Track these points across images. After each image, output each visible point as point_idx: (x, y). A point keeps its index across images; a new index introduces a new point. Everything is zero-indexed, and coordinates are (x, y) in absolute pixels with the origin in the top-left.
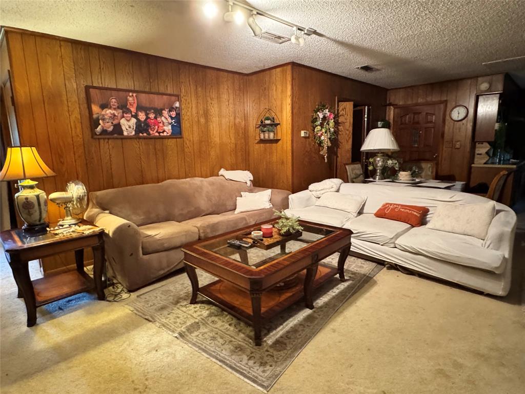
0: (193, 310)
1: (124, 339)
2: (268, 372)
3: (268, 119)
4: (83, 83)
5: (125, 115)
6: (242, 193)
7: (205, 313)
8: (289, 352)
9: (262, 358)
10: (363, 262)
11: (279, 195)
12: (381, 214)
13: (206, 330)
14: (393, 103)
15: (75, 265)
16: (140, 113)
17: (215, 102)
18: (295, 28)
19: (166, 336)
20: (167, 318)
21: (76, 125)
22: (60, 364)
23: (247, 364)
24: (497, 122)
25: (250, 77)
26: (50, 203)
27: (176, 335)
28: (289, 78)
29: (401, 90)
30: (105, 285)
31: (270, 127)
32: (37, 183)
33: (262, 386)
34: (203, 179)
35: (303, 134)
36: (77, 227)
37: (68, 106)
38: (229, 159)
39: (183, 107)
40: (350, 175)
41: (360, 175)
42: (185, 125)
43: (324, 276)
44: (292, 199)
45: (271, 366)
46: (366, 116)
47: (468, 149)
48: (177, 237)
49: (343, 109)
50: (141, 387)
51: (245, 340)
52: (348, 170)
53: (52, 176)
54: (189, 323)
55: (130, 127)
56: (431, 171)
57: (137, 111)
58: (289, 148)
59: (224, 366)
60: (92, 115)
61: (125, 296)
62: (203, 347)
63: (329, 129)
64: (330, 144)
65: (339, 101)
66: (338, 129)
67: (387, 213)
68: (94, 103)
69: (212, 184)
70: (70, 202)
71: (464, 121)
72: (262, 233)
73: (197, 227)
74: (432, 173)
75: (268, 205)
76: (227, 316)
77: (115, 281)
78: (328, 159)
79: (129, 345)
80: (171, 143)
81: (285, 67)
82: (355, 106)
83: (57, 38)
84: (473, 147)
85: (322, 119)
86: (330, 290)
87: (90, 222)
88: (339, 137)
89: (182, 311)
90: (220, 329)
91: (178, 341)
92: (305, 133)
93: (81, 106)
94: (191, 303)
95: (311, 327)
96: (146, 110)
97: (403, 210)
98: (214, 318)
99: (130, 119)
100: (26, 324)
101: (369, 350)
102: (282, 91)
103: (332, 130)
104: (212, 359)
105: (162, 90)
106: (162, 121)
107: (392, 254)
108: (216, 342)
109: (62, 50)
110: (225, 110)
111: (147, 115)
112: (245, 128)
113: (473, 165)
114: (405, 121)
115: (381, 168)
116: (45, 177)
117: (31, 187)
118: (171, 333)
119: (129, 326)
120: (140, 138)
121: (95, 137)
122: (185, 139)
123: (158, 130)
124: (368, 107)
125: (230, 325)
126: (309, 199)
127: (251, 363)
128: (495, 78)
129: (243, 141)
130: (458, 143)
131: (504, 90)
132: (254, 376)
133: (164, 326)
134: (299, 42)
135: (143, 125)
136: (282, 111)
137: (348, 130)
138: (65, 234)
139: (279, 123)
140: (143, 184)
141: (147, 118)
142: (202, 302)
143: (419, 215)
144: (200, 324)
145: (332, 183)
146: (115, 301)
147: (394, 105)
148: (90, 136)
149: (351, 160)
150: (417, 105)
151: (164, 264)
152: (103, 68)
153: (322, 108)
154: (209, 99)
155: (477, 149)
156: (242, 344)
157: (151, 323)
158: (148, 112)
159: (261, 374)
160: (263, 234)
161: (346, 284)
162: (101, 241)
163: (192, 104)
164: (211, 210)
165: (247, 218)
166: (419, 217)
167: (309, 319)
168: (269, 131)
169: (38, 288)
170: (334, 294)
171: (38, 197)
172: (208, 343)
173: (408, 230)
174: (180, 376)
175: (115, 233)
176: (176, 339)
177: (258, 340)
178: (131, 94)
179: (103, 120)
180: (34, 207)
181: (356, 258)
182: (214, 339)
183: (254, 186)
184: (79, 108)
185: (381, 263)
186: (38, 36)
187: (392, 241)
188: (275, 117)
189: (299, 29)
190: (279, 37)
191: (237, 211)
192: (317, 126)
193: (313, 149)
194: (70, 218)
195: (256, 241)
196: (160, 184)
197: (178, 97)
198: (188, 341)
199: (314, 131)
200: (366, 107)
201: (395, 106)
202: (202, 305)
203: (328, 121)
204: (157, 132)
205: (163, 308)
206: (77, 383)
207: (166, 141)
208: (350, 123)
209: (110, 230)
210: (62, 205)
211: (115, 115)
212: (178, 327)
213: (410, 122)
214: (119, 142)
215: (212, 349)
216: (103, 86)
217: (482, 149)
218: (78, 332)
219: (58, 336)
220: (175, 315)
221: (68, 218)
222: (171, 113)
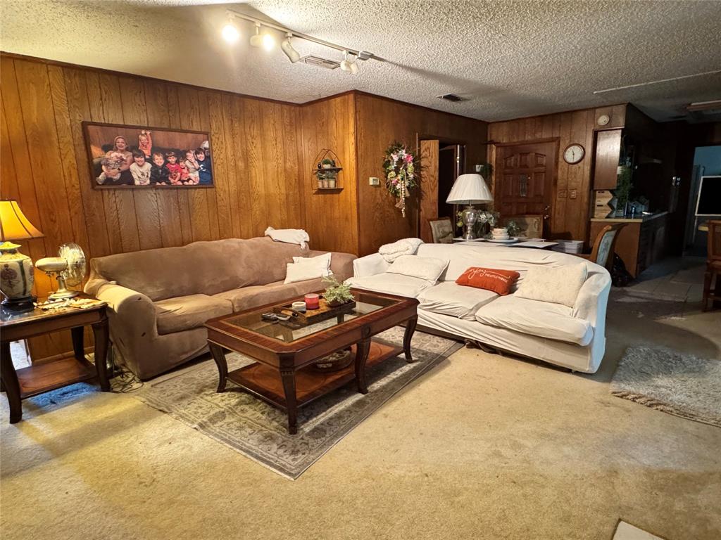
0: (220, 398)
1: (131, 432)
2: (299, 461)
3: (327, 162)
4: (79, 118)
5: (136, 159)
6: (294, 258)
7: (234, 401)
8: (328, 439)
9: (295, 446)
10: (439, 341)
11: (342, 260)
12: (463, 282)
13: (232, 420)
14: (495, 141)
15: (73, 352)
16: (156, 157)
17: (258, 141)
18: (344, 52)
19: (184, 428)
20: (187, 408)
21: (70, 172)
22: (52, 461)
23: (276, 453)
24: (620, 165)
25: (305, 108)
26: (37, 271)
27: (196, 426)
28: (352, 111)
29: (505, 123)
30: (110, 374)
31: (330, 173)
32: (20, 246)
33: (290, 474)
34: (242, 240)
35: (371, 181)
36: (72, 301)
37: (59, 148)
38: (278, 215)
39: (214, 147)
40: (436, 232)
41: (448, 234)
42: (218, 171)
43: (386, 355)
44: (357, 264)
45: (304, 454)
46: (458, 158)
47: (586, 200)
48: (204, 312)
49: (426, 150)
50: (148, 481)
51: (277, 429)
52: (432, 226)
53: (39, 238)
54: (212, 413)
55: (143, 174)
56: (537, 227)
57: (152, 154)
58: (354, 198)
59: (248, 456)
60: (93, 159)
61: (136, 385)
62: (227, 438)
63: (407, 175)
64: (408, 195)
65: (420, 139)
66: (420, 175)
67: (471, 280)
68: (95, 145)
69: (253, 246)
70: (64, 270)
71: (580, 164)
72: (305, 303)
73: (230, 300)
74: (538, 229)
75: (326, 273)
76: (260, 404)
77: (125, 370)
78: (406, 214)
79: (137, 439)
80: (199, 194)
81: (346, 96)
82: (441, 145)
83: (43, 61)
84: (592, 197)
85: (397, 162)
86: (391, 372)
87: (92, 295)
88: (422, 184)
89: (206, 400)
90: (250, 418)
91: (198, 433)
92: (374, 180)
93: (77, 148)
94: (219, 391)
95: (359, 413)
96: (165, 152)
97: (488, 275)
98: (243, 407)
99: (144, 164)
100: (9, 420)
101: (421, 434)
102: (344, 127)
103: (411, 176)
104: (235, 449)
105: (185, 126)
106: (186, 166)
107: (471, 329)
108: (243, 432)
109: (50, 77)
110: (271, 152)
111: (165, 158)
112: (299, 174)
113: (592, 220)
114: (510, 163)
115: (472, 224)
116: (29, 239)
117: (13, 252)
118: (189, 425)
119: (138, 418)
120: (157, 188)
121: (97, 187)
122: (218, 189)
123: (181, 178)
124: (462, 145)
125: (263, 413)
126: (378, 264)
127: (281, 452)
128: (614, 109)
129: (297, 191)
130: (574, 192)
131: (625, 125)
132: (281, 464)
133: (182, 417)
134: (350, 68)
135: (160, 171)
136: (344, 152)
137: (433, 176)
138: (57, 310)
139: (340, 167)
140: (162, 247)
141: (167, 162)
142: (233, 390)
143: (506, 281)
144: (226, 413)
145: (408, 244)
146: (124, 392)
147: (497, 143)
148: (90, 186)
149: (437, 214)
150: (523, 143)
151: (188, 346)
152: (105, 100)
153: (396, 147)
154: (249, 138)
155: (597, 200)
156: (273, 432)
157: (166, 415)
158: (167, 154)
159: (292, 463)
160: (307, 305)
161: (411, 366)
162: (104, 318)
163: (226, 144)
164: (252, 280)
165: (298, 290)
166: (507, 284)
167: (359, 404)
168: (328, 178)
169: (22, 378)
170: (395, 377)
171: (21, 263)
172: (233, 434)
173: (494, 298)
174: (195, 468)
175: (121, 307)
176: (195, 430)
177: (293, 428)
178: (143, 132)
179: (107, 165)
180: (15, 277)
181: (432, 336)
182: (240, 428)
183: (310, 249)
184: (75, 150)
185: (460, 341)
186: (17, 59)
187: (472, 313)
188: (336, 160)
189: (350, 53)
190: (331, 62)
191: (286, 282)
192: (390, 171)
193: (386, 201)
194: (64, 290)
195: (296, 313)
196: (185, 247)
197: (207, 135)
198: (209, 432)
199: (386, 177)
200: (458, 146)
201: (498, 145)
202: (232, 393)
203: (406, 165)
204: (180, 180)
205: (182, 398)
206: (70, 479)
207: (192, 192)
208: (435, 167)
209: (115, 304)
210: (53, 274)
211: (122, 160)
212: (199, 418)
213: (516, 165)
214: (130, 193)
215: (237, 439)
216: (107, 122)
217: (604, 199)
218: (76, 426)
219: (50, 432)
220: (196, 405)
221: (62, 291)
222: (198, 156)
